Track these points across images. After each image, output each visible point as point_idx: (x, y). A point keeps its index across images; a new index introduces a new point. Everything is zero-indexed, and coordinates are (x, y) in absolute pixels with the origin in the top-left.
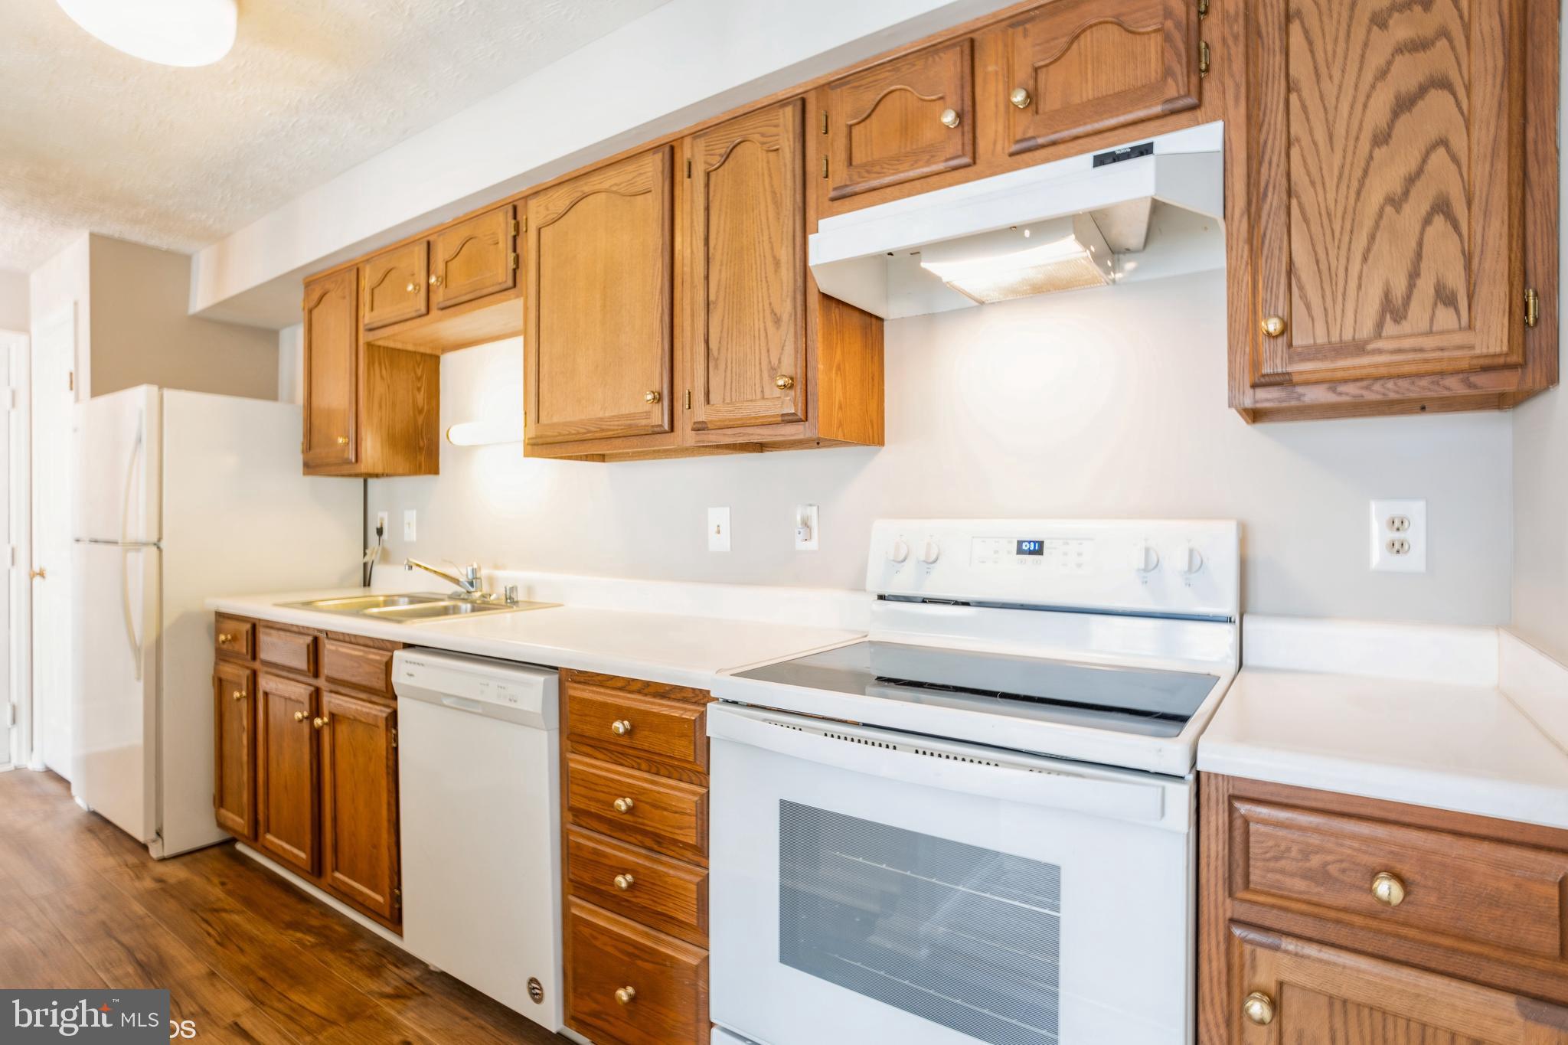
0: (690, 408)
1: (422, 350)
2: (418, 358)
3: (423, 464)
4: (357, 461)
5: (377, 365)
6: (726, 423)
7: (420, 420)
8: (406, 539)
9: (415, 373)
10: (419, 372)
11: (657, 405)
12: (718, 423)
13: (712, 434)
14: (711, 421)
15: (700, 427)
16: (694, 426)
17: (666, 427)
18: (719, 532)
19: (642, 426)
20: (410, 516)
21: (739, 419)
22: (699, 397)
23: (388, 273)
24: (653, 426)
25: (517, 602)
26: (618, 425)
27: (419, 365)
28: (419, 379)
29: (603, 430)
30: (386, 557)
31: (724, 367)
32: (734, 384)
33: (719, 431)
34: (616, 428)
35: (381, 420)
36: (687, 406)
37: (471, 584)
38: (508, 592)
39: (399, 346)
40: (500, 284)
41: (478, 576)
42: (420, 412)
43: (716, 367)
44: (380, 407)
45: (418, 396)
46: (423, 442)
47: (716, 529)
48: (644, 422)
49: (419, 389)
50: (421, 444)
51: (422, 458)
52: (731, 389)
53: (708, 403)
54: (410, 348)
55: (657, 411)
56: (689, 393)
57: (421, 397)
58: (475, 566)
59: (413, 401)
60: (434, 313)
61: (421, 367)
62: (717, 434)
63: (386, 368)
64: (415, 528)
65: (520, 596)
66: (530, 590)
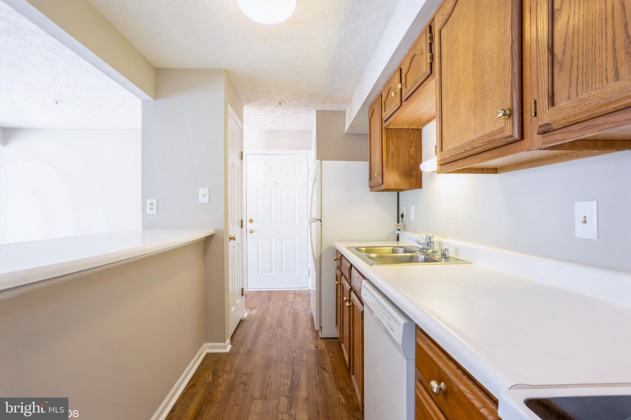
0: (536, 115)
1: (412, 127)
2: (411, 131)
3: (414, 183)
4: (382, 184)
5: (390, 137)
6: (571, 120)
7: (412, 162)
8: (411, 220)
9: (409, 139)
10: (411, 139)
11: (508, 120)
12: (563, 122)
13: (558, 134)
14: (555, 122)
15: (546, 130)
16: (540, 130)
17: (517, 136)
18: (585, 222)
19: (498, 139)
20: (413, 208)
21: (585, 112)
22: (544, 101)
23: (389, 91)
24: (506, 138)
25: (448, 258)
26: (483, 143)
27: (411, 135)
28: (411, 142)
29: (474, 148)
30: (405, 228)
31: (569, 65)
32: (580, 79)
33: (566, 129)
34: (481, 145)
35: (393, 164)
36: (533, 114)
37: (428, 245)
38: (443, 251)
39: (400, 127)
40: (424, 74)
41: (432, 240)
42: (412, 158)
43: (561, 69)
44: (392, 157)
45: (411, 150)
46: (414, 172)
47: (582, 219)
48: (499, 136)
49: (411, 147)
50: (413, 174)
51: (413, 180)
52: (577, 84)
53: (553, 105)
54: (406, 127)
55: (508, 124)
56: (535, 102)
57: (412, 151)
58: (430, 235)
59: (408, 153)
60: (404, 103)
61: (412, 136)
62: (562, 133)
63: (395, 138)
64: (414, 215)
65: (451, 254)
66: (457, 251)
